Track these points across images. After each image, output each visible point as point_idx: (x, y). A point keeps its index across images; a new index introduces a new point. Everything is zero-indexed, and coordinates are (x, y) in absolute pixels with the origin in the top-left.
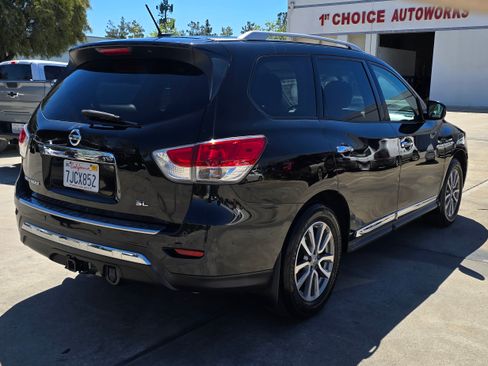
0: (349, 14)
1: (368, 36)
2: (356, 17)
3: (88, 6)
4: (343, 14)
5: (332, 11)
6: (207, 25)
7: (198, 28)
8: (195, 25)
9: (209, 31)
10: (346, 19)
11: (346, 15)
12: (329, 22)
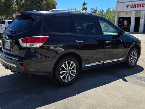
0: (136, 5)
1: (142, 11)
2: (138, 6)
3: (57, 4)
4: (134, 5)
5: (130, 4)
6: (96, 9)
7: (93, 10)
8: (92, 9)
9: (96, 11)
10: (135, 6)
11: (135, 5)
12: (129, 7)
